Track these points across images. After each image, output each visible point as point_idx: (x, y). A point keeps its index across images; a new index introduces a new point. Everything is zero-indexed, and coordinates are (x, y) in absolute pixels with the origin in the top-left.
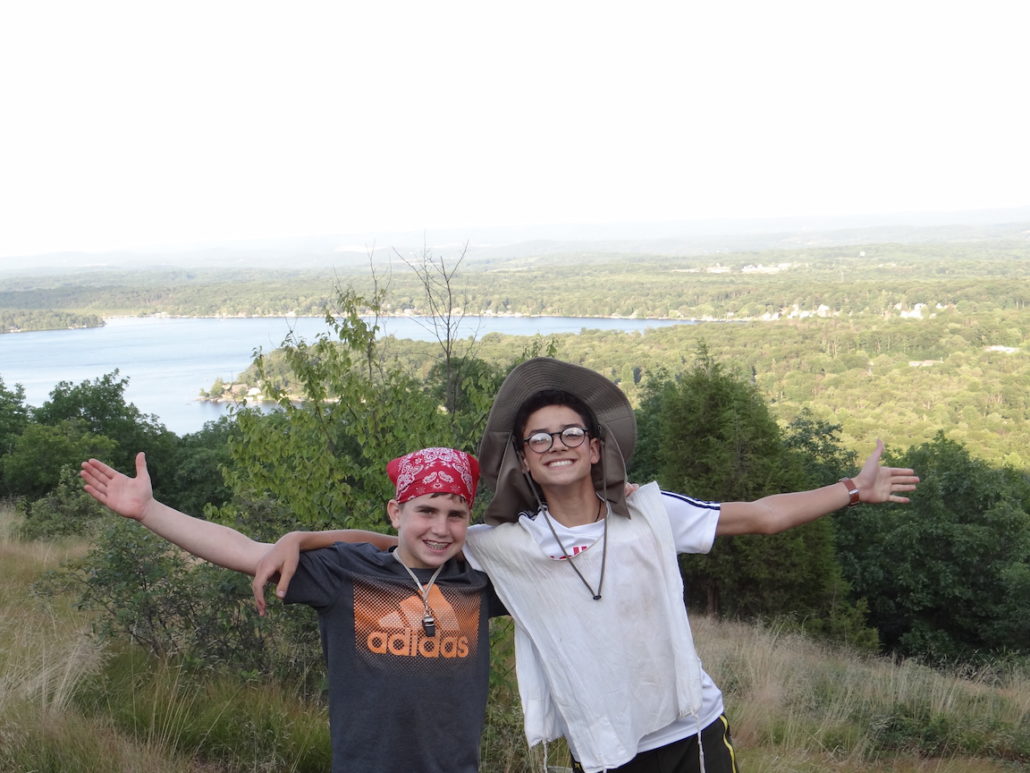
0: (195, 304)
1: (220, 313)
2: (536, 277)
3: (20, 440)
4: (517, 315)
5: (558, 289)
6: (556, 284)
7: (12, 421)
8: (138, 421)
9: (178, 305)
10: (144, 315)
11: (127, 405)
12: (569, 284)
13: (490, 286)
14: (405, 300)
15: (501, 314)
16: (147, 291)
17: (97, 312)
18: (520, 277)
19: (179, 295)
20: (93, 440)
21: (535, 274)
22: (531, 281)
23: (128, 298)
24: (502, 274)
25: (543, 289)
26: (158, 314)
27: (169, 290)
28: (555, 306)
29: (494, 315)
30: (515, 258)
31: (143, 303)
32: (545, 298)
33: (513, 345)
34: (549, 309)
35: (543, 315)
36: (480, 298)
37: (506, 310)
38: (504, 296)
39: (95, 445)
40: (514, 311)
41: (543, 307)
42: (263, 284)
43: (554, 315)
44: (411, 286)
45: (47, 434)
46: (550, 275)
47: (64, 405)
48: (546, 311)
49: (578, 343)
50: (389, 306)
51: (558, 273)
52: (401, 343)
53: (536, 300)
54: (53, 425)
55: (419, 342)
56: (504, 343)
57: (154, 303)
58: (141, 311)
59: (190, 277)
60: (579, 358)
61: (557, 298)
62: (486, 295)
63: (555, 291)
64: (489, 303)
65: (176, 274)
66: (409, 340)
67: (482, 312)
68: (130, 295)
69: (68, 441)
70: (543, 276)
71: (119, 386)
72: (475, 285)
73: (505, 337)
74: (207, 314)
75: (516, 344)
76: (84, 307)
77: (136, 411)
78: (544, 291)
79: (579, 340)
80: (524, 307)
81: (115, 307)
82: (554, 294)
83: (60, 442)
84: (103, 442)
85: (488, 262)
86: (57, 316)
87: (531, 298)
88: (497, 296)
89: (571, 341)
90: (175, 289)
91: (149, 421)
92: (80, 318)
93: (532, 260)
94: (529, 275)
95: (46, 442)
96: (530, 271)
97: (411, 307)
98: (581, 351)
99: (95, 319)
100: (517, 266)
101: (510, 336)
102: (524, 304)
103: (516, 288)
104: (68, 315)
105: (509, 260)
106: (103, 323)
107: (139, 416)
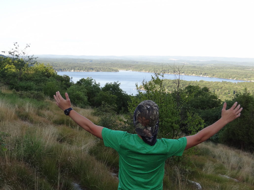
0: (138, 69)
1: (143, 71)
3: (98, 94)
4: (208, 77)
5: (218, 71)
6: (217, 70)
7: (97, 90)
8: (122, 92)
9: (134, 68)
10: (127, 70)
11: (120, 89)
12: (220, 71)
13: (202, 70)
14: (183, 71)
15: (204, 76)
16: (128, 65)
17: (117, 69)
18: (209, 68)
19: (135, 66)
20: (113, 96)
23: (124, 67)
24: (205, 67)
25: (214, 71)
26: (130, 70)
27: (132, 65)
28: (217, 75)
29: (202, 76)
30: (208, 64)
32: (214, 73)
33: (206, 83)
35: (214, 77)
36: (199, 72)
37: (205, 75)
38: (205, 72)
39: (113, 97)
40: (207, 76)
41: (214, 75)
42: (152, 65)
43: (216, 77)
44: (184, 68)
46: (216, 68)
47: (108, 87)
49: (221, 84)
51: (218, 68)
53: (212, 74)
54: (105, 92)
55: (185, 81)
56: (204, 82)
57: (129, 68)
59: (137, 63)
60: (221, 87)
61: (217, 73)
64: (201, 73)
65: (134, 62)
67: (200, 75)
68: (125, 66)
69: (108, 95)
70: (214, 68)
71: (119, 85)
72: (199, 69)
74: (140, 71)
75: (207, 83)
77: (122, 90)
80: (209, 75)
81: (121, 68)
83: (106, 96)
84: (115, 96)
85: (202, 64)
86: (109, 69)
88: (203, 72)
89: (220, 83)
91: (124, 92)
92: (114, 70)
93: (212, 65)
94: (211, 68)
95: (104, 95)
96: (211, 67)
97: (184, 73)
99: (117, 70)
100: (209, 66)
101: (206, 81)
103: (208, 71)
104: (112, 69)
105: (207, 64)
106: (119, 71)
107: (122, 91)
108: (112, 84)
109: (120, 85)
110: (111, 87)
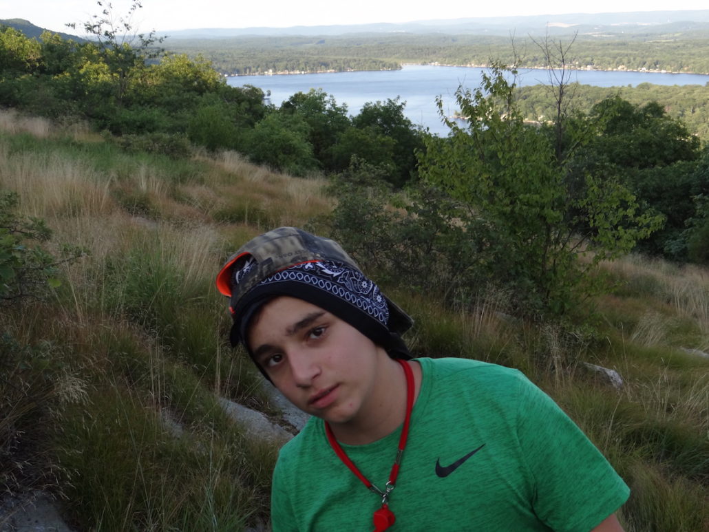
0: (456, 57)
1: (470, 64)
2: (679, 47)
3: (343, 136)
4: (663, 71)
5: (693, 55)
6: (693, 51)
7: (339, 124)
8: (411, 128)
9: (446, 58)
10: (424, 64)
11: (404, 118)
12: (702, 52)
13: (646, 52)
14: (588, 59)
15: (651, 70)
16: (428, 49)
17: (397, 61)
18: (668, 46)
19: (446, 52)
20: (383, 139)
21: (678, 44)
22: (675, 48)
23: (416, 53)
24: (655, 44)
25: (684, 54)
26: (433, 63)
27: (440, 48)
28: (690, 66)
29: (647, 71)
30: (665, 34)
31: (424, 56)
32: (684, 61)
33: (657, 91)
34: (686, 69)
35: (681, 72)
36: (638, 59)
37: (655, 68)
38: (655, 59)
39: (384, 141)
40: (661, 69)
41: (681, 67)
42: (498, 46)
43: (689, 72)
44: (593, 50)
45: (357, 134)
46: (689, 45)
47: (369, 115)
48: (684, 70)
49: (703, 92)
50: (577, 63)
51: (694, 44)
52: (583, 87)
53: (677, 62)
54: (362, 129)
55: (595, 87)
56: (652, 89)
57: (431, 56)
58: (423, 61)
59: (453, 40)
60: (703, 102)
61: (692, 61)
62: (643, 58)
63: (691, 57)
64: (644, 63)
65: (445, 38)
66: (588, 86)
67: (639, 69)
68: (417, 51)
69: (369, 139)
70: (684, 46)
71: (400, 107)
72: (637, 51)
73: (653, 86)
74: (463, 64)
75: (660, 91)
76: (390, 57)
77: (409, 122)
78: (684, 56)
79: (704, 90)
80: (669, 67)
81: (408, 58)
83: (365, 139)
84: (388, 140)
85: (647, 35)
86: (374, 62)
87: (673, 60)
88: (650, 59)
89: (699, 91)
90: (444, 48)
91: (417, 128)
92: (388, 64)
93: (677, 35)
94: (674, 45)
95: (357, 138)
96: (675, 42)
97: (591, 64)
98: (705, 98)
99: (396, 65)
100: (666, 39)
101: (657, 85)
102: (668, 64)
103: (664, 54)
104: (381, 62)
105: (661, 34)
106: (401, 68)
107: (411, 125)
108: (382, 104)
109: (403, 106)
110: (379, 115)
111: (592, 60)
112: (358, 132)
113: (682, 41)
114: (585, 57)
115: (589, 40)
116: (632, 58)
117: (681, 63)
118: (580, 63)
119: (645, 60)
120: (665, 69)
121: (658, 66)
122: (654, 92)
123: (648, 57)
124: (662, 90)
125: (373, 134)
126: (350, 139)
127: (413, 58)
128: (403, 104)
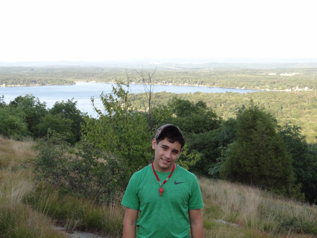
2: (212, 74)
3: (44, 119)
4: (206, 86)
5: (219, 78)
6: (219, 77)
7: (42, 113)
9: (98, 79)
10: (87, 81)
11: (77, 109)
12: (223, 77)
13: (197, 77)
14: (170, 80)
15: (200, 86)
16: (89, 74)
17: (73, 80)
18: (207, 74)
19: (99, 76)
20: (66, 120)
21: (212, 73)
22: (211, 75)
23: (83, 76)
24: (201, 73)
25: (214, 78)
26: (92, 81)
28: (218, 84)
29: (198, 86)
30: (206, 68)
31: (87, 78)
32: (215, 81)
33: (203, 96)
34: (216, 85)
35: (214, 86)
36: (194, 80)
38: (202, 80)
39: (66, 122)
40: (204, 85)
41: (214, 84)
42: (125, 73)
43: (217, 87)
44: (172, 76)
45: (52, 118)
46: (217, 74)
47: (58, 108)
48: (215, 86)
49: (225, 96)
50: (164, 82)
51: (220, 73)
52: (168, 93)
53: (212, 81)
54: (54, 115)
55: (173, 94)
56: (201, 95)
57: (91, 78)
58: (87, 80)
59: (102, 70)
60: (225, 101)
61: (219, 81)
62: (196, 79)
63: (218, 79)
64: (197, 82)
65: (98, 69)
66: (171, 93)
67: (194, 85)
69: (58, 120)
70: (215, 74)
72: (192, 76)
73: (201, 93)
75: (205, 95)
76: (70, 78)
77: (80, 111)
78: (215, 79)
79: (225, 95)
80: (208, 84)
81: (79, 78)
82: (218, 80)
83: (56, 121)
84: (69, 121)
85: (197, 69)
86: (61, 80)
87: (210, 81)
88: (199, 80)
89: (222, 95)
90: (97, 73)
92: (68, 82)
93: (211, 69)
94: (210, 74)
95: (51, 120)
96: (210, 72)
97: (172, 82)
98: (226, 99)
99: (73, 82)
100: (206, 71)
101: (203, 93)
102: (208, 83)
103: (206, 77)
104: (65, 80)
105: (203, 68)
106: (75, 83)
107: (81, 113)
108: (65, 102)
109: (76, 103)
110: (64, 108)
111: (172, 80)
112: (52, 116)
113: (213, 72)
114: (168, 79)
115: (170, 71)
116: (191, 80)
117: (214, 82)
118: (166, 82)
119: (196, 80)
120: (206, 85)
121: (203, 83)
122: (202, 96)
123: (198, 79)
124: (206, 95)
125: (61, 118)
126: (48, 120)
127: (81, 78)
128: (76, 102)
